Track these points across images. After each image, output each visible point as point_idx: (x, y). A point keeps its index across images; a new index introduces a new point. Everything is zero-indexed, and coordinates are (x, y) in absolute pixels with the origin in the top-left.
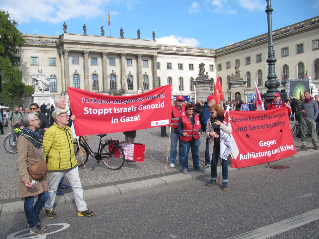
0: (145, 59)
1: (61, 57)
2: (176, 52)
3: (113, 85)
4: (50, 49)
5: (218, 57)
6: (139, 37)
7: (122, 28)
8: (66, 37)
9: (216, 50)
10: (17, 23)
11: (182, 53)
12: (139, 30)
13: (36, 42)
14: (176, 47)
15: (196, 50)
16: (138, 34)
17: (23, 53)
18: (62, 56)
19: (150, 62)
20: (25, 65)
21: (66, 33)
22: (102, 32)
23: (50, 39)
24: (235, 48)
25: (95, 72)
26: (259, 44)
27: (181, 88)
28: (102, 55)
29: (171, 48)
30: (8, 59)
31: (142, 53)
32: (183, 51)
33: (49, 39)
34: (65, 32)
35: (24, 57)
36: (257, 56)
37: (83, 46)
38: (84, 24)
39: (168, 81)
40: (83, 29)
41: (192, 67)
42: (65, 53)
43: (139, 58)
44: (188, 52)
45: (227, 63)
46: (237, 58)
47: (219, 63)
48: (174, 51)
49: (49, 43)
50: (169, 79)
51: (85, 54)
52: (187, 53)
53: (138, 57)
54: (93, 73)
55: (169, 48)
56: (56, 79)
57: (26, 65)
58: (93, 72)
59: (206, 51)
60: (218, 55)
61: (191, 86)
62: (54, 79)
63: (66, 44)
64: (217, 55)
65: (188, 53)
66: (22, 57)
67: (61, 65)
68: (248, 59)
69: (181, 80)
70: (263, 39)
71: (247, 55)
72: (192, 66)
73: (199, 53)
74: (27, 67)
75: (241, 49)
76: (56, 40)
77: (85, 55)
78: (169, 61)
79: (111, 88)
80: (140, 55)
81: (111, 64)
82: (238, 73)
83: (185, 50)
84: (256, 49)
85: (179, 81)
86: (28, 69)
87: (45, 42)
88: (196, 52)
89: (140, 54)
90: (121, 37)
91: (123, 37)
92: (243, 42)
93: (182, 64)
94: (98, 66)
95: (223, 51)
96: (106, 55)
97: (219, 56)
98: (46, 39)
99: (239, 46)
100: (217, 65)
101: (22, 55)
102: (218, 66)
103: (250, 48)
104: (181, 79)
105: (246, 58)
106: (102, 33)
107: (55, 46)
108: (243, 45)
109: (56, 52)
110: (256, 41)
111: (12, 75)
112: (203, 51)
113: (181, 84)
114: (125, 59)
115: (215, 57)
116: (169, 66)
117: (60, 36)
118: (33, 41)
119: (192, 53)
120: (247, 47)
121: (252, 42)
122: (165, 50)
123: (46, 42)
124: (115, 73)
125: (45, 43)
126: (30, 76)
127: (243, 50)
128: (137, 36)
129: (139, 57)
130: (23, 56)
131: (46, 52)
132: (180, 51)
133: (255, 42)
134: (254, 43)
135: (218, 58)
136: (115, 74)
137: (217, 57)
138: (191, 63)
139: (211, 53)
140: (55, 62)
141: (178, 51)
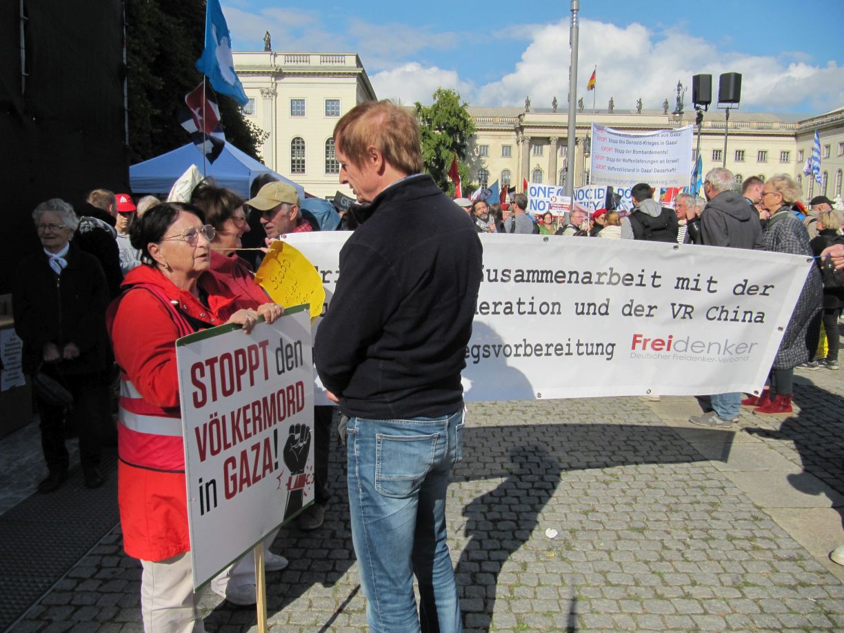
1: (520, 145)
2: (711, 129)
4: (505, 133)
6: (639, 112)
7: (612, 98)
8: (528, 118)
9: (800, 123)
12: (640, 99)
14: (713, 121)
15: (755, 125)
18: (521, 143)
22: (580, 107)
23: (506, 120)
33: (504, 120)
34: (527, 111)
37: (550, 131)
38: (555, 98)
41: (742, 156)
42: (526, 140)
44: (735, 128)
48: (707, 128)
49: (505, 125)
51: (553, 141)
54: (561, 169)
56: (510, 175)
58: (562, 167)
59: (776, 125)
60: (800, 132)
62: (508, 175)
63: (528, 128)
65: (735, 131)
67: (519, 157)
72: (741, 154)
73: (759, 129)
76: (514, 120)
77: (552, 143)
83: (730, 125)
87: (499, 124)
88: (752, 128)
90: (609, 113)
91: (613, 112)
93: (721, 151)
95: (809, 126)
98: (500, 119)
99: (832, 120)
100: (798, 150)
102: (798, 154)
105: (840, 144)
107: (512, 129)
108: (837, 120)
109: (513, 138)
112: (769, 125)
115: (796, 136)
117: (520, 115)
118: (485, 123)
119: (742, 130)
123: (501, 124)
128: (637, 110)
131: (500, 138)
132: (718, 128)
135: (802, 138)
137: (801, 136)
138: (740, 148)
139: (786, 128)
140: (510, 151)
141: (716, 127)
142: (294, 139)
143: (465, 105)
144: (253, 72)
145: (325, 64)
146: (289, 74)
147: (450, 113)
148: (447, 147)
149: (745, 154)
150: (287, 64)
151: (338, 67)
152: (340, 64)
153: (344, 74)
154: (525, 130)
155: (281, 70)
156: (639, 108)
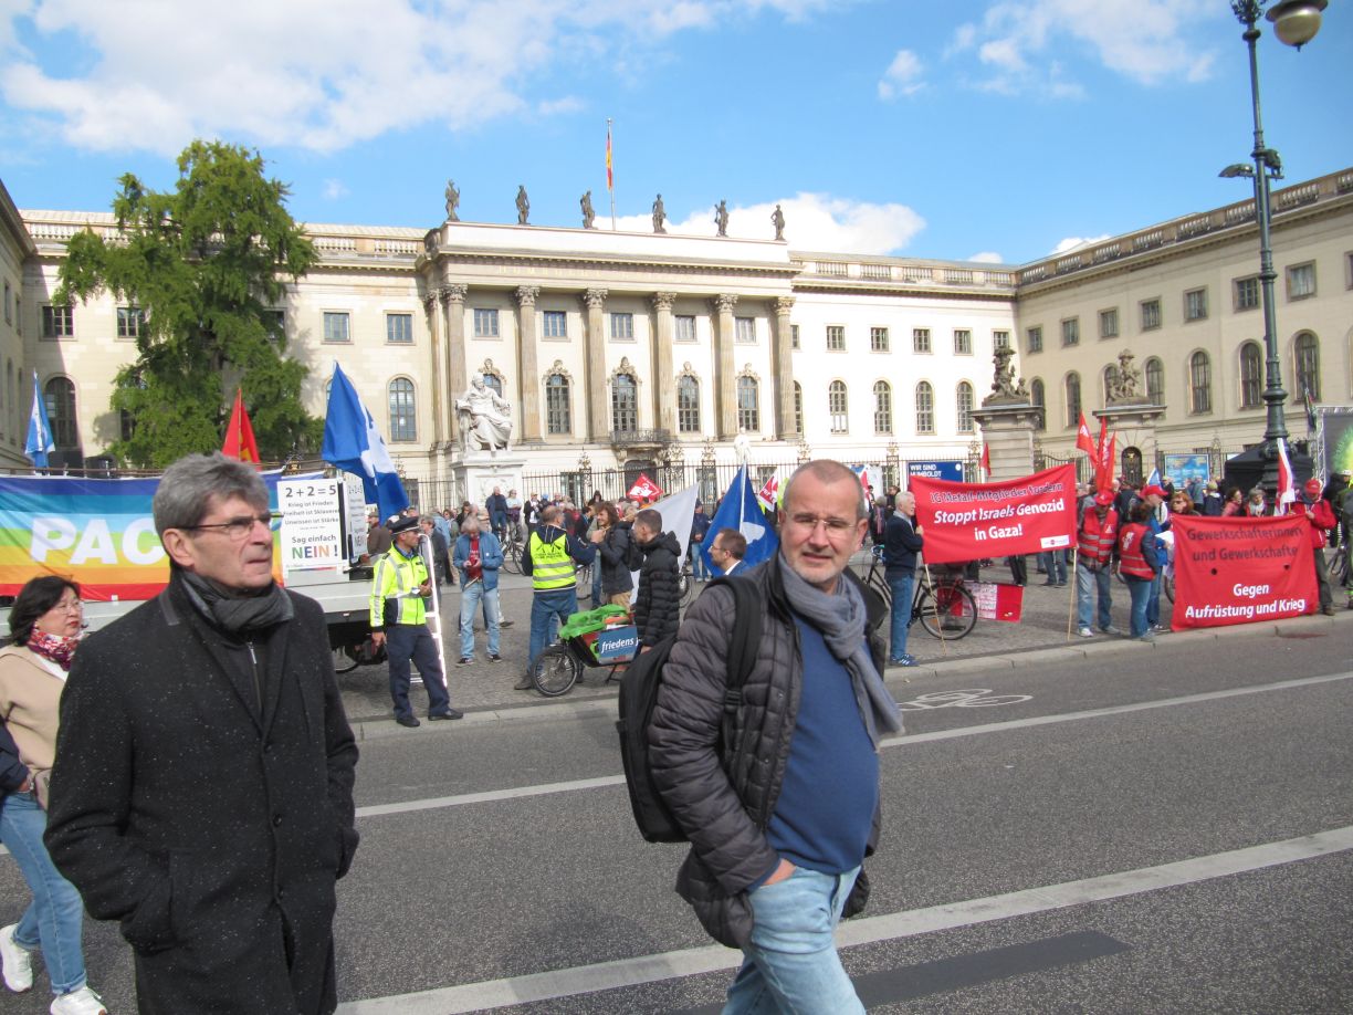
0: (745, 312)
1: (435, 312)
2: (862, 282)
3: (624, 414)
4: (392, 280)
5: (1029, 298)
6: (722, 230)
7: (659, 197)
8: (457, 237)
9: (1019, 273)
10: (286, 189)
11: (884, 285)
12: (723, 203)
13: (342, 255)
14: (863, 264)
15: (941, 275)
16: (719, 217)
17: (296, 295)
18: (438, 306)
19: (762, 324)
20: (304, 343)
21: (457, 220)
22: (584, 213)
23: (393, 245)
24: (1095, 264)
25: (559, 367)
26: (1197, 248)
27: (881, 422)
28: (587, 300)
29: (842, 268)
30: (257, 323)
31: (734, 292)
32: (890, 280)
33: (388, 245)
34: (453, 218)
35: (298, 314)
36: (1189, 295)
37: (517, 270)
38: (521, 187)
39: (833, 396)
40: (518, 205)
41: (926, 340)
42: (453, 296)
43: (722, 310)
44: (907, 280)
45: (1064, 323)
46: (1105, 303)
47: (1031, 321)
48: (853, 278)
49: (390, 258)
50: (836, 388)
51: (525, 298)
52: (905, 287)
53: (718, 305)
54: (550, 371)
55: (834, 268)
56: (412, 391)
57: (307, 341)
58: (551, 366)
59: (979, 277)
60: (1027, 289)
61: (923, 416)
62: (405, 392)
63: (456, 262)
64: (1024, 290)
65: (909, 287)
66: (292, 313)
67: (434, 341)
68: (1151, 307)
69: (884, 392)
70: (1211, 231)
71: (1148, 294)
72: (923, 337)
73: (950, 283)
74: (307, 349)
75: (1121, 269)
76: (414, 246)
77: (523, 304)
78: (836, 319)
79: (616, 428)
80: (729, 299)
81: (618, 334)
82: (1130, 377)
83: (896, 273)
84: (1184, 268)
85: (876, 398)
86: (313, 357)
87: (373, 256)
88: (938, 282)
89: (728, 294)
90: (655, 232)
91: (663, 231)
92: (1130, 242)
93: (884, 330)
94: (570, 341)
95: (1048, 277)
96: (601, 300)
97: (1029, 296)
98: (378, 244)
99: (1113, 257)
100: (1023, 330)
101: (292, 305)
102: (1026, 336)
103: (1160, 263)
104: (883, 388)
105: (1144, 305)
106: (583, 217)
107: (410, 270)
108: (1129, 254)
109: (415, 291)
110: (1184, 236)
111: (278, 382)
112: (966, 276)
113: (881, 408)
114: (672, 313)
115: (1015, 300)
116: (836, 337)
117: (433, 232)
118: (333, 254)
119: (923, 284)
120: (1145, 262)
121: (1167, 242)
122: (818, 277)
123: (379, 256)
124: (633, 368)
125: (376, 258)
126: (321, 382)
127: (1132, 271)
128: (717, 226)
129: (725, 305)
130: (297, 309)
131: (378, 293)
132: (876, 279)
133: (1178, 241)
134: (1175, 244)
135: (1029, 303)
136: (630, 372)
137: (1024, 300)
138: (922, 324)
139: (997, 283)
140: (409, 327)
141: (871, 278)
149: (931, 336)
154: (452, 268)
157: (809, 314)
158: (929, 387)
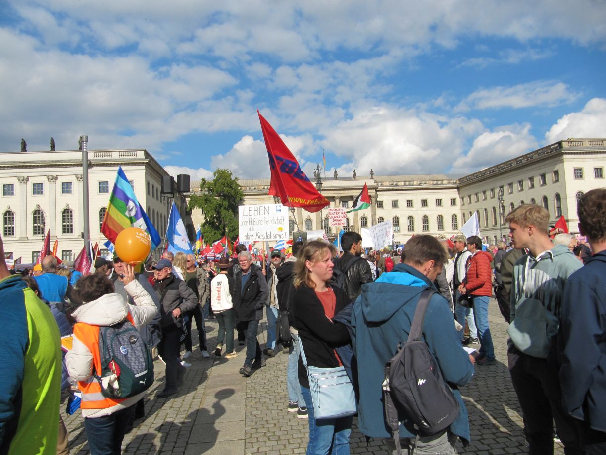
4: (267, 196)
7: (335, 170)
9: (460, 180)
13: (254, 191)
15: (432, 182)
25: (309, 217)
27: (411, 228)
39: (395, 221)
44: (419, 185)
45: (469, 196)
46: (476, 191)
47: (462, 196)
50: (395, 219)
52: (418, 187)
54: (306, 219)
55: (394, 183)
59: (445, 182)
60: (461, 185)
64: (466, 184)
65: (420, 187)
71: (483, 189)
72: (425, 202)
73: (434, 185)
78: (395, 198)
83: (415, 183)
84: (490, 182)
85: (409, 221)
87: (262, 190)
88: (430, 185)
90: (335, 180)
91: (337, 179)
93: (412, 201)
98: (262, 187)
100: (460, 198)
102: (461, 200)
104: (411, 218)
113: (410, 224)
114: (340, 201)
115: (458, 188)
116: (395, 204)
119: (424, 186)
122: (389, 186)
131: (263, 200)
137: (462, 188)
138: (424, 198)
141: (407, 186)
142: (101, 209)
143: (236, 179)
144: (71, 165)
145: (123, 157)
146: (97, 165)
147: (224, 184)
148: (225, 208)
149: (428, 201)
150: (95, 158)
151: (132, 159)
152: (133, 157)
153: (136, 163)
155: (90, 162)
156: (355, 176)
157: (386, 198)
158: (427, 217)
